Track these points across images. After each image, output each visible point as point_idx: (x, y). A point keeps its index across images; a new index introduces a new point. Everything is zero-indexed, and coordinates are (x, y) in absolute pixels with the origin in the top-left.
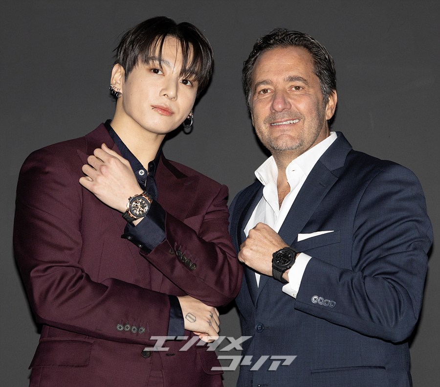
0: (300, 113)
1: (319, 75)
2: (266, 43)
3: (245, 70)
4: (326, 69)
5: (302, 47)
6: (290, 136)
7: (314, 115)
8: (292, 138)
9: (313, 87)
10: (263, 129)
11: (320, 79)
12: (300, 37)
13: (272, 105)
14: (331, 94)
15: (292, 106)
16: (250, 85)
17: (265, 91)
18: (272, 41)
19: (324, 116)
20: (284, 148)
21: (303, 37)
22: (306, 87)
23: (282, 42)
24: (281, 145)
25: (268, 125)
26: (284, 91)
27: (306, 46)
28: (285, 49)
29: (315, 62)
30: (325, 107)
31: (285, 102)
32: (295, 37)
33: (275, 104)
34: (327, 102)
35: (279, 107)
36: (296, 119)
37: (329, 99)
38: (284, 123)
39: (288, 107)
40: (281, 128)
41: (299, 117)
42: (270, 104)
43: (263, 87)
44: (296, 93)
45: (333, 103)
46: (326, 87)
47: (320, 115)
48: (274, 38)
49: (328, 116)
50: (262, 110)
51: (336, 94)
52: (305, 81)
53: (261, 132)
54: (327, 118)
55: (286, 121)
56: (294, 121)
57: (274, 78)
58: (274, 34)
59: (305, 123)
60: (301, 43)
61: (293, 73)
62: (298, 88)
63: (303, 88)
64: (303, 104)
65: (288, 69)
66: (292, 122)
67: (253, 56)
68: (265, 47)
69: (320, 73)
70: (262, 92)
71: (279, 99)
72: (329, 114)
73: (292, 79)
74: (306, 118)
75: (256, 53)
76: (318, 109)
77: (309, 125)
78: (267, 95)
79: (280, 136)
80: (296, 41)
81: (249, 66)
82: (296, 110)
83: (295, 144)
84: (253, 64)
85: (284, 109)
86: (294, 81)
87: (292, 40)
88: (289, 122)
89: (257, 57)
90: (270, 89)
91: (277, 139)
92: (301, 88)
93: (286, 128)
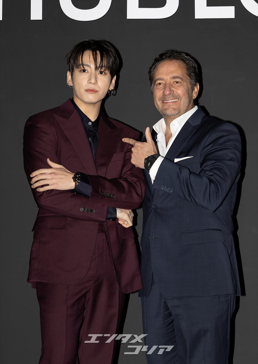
0: (179, 95)
1: (190, 75)
2: (161, 58)
3: (150, 72)
4: (193, 72)
5: (180, 60)
6: (173, 108)
7: (186, 96)
8: (174, 109)
9: (186, 82)
10: (159, 104)
11: (190, 77)
12: (179, 55)
13: (164, 91)
14: (196, 85)
15: (175, 92)
16: (152, 80)
17: (160, 84)
18: (164, 57)
19: (192, 97)
20: (170, 115)
21: (181, 55)
22: (182, 82)
23: (170, 57)
24: (168, 113)
25: (161, 102)
26: (170, 84)
27: (182, 60)
28: (171, 61)
29: (187, 68)
30: (193, 92)
31: (170, 90)
32: (177, 55)
33: (165, 91)
34: (193, 89)
35: (167, 93)
36: (176, 99)
37: (195, 88)
38: (170, 101)
39: (172, 92)
40: (169, 104)
41: (178, 97)
42: (163, 90)
43: (159, 82)
44: (176, 85)
45: (197, 90)
46: (193, 82)
47: (190, 96)
48: (165, 55)
49: (194, 97)
50: (158, 93)
51: (199, 85)
52: (181, 78)
53: (158, 105)
54: (194, 98)
55: (171, 100)
56: (176, 100)
57: (165, 77)
58: (165, 53)
59: (182, 101)
60: (179, 58)
61: (175, 75)
62: (177, 82)
63: (180, 83)
64: (180, 91)
65: (172, 72)
66: (174, 100)
67: (154, 65)
68: (160, 60)
69: (190, 74)
70: (158, 84)
71: (167, 89)
72: (195, 96)
73: (174, 78)
74: (182, 98)
75: (156, 63)
76: (188, 93)
77: (184, 102)
78: (161, 86)
79: (168, 108)
80: (177, 57)
81: (152, 70)
82: (177, 94)
83: (176, 112)
84: (154, 69)
85: (170, 94)
86: (176, 79)
87: (175, 56)
88: (172, 100)
89: (156, 65)
90: (162, 83)
91: (166, 109)
92: (179, 83)
93: (171, 104)
